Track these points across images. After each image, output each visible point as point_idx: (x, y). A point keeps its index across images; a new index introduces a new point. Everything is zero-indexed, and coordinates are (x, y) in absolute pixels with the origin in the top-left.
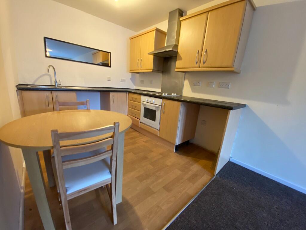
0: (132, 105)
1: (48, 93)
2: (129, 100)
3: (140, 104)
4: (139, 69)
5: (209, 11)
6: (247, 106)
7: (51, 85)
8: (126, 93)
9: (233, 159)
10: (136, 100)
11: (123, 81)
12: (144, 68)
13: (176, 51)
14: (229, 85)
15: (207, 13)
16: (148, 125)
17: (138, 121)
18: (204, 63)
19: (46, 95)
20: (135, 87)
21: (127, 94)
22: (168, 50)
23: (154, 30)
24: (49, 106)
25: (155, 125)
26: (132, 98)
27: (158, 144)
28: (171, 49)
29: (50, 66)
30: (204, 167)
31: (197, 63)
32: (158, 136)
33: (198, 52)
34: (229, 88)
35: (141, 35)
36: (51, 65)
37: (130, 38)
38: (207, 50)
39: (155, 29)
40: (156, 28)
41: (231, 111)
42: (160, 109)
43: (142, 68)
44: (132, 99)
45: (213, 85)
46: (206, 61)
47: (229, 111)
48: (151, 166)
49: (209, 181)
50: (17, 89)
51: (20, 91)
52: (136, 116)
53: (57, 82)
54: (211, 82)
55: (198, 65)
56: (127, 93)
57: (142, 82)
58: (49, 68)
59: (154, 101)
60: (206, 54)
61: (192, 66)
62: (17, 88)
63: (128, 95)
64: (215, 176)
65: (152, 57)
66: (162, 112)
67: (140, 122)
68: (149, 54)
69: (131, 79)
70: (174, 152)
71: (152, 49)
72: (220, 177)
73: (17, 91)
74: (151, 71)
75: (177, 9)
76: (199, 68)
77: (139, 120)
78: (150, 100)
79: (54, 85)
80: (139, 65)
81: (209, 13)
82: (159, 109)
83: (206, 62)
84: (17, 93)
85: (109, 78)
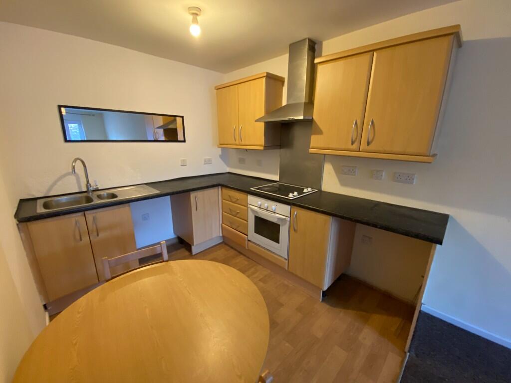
0: (230, 209)
1: (78, 217)
2: (223, 199)
3: (246, 208)
4: (237, 142)
5: (373, 51)
6: (452, 217)
7: (80, 191)
8: (217, 187)
9: (428, 307)
10: (238, 202)
11: (208, 162)
12: (247, 143)
13: (311, 118)
14: (413, 179)
15: (372, 52)
16: (264, 248)
17: (244, 239)
18: (369, 144)
19: (74, 223)
20: (228, 170)
21: (220, 189)
22: (296, 118)
23: (263, 77)
24: (81, 240)
25: (280, 249)
26: (229, 196)
27: (286, 282)
28: (302, 117)
29: (75, 160)
30: (383, 332)
31: (353, 143)
32: (286, 270)
33: (356, 123)
34: (414, 183)
35: (238, 84)
36: (77, 157)
37: (215, 87)
38: (374, 121)
39: (265, 75)
40: (267, 73)
41: (438, 246)
42: (288, 223)
43: (243, 143)
44: (231, 199)
45: (382, 175)
46: (372, 142)
47: (434, 244)
48: (287, 344)
49: (401, 371)
50: (18, 223)
51: (24, 224)
52: (239, 229)
53: (91, 186)
54: (378, 171)
55: (355, 146)
56: (220, 187)
57: (242, 161)
58: (74, 164)
59: (274, 207)
60: (372, 128)
61: (343, 147)
62: (18, 221)
63: (222, 190)
64: (408, 354)
65: (262, 125)
66: (293, 229)
67: (249, 240)
68: (256, 121)
69: (222, 157)
70: (321, 300)
71: (261, 112)
72: (417, 356)
73: (17, 225)
74: (262, 148)
75: (305, 39)
76: (359, 151)
77: (246, 236)
78: (266, 205)
79: (84, 189)
80: (237, 138)
81: (375, 54)
82: (286, 223)
83: (374, 142)
84: (19, 228)
85: (184, 160)
